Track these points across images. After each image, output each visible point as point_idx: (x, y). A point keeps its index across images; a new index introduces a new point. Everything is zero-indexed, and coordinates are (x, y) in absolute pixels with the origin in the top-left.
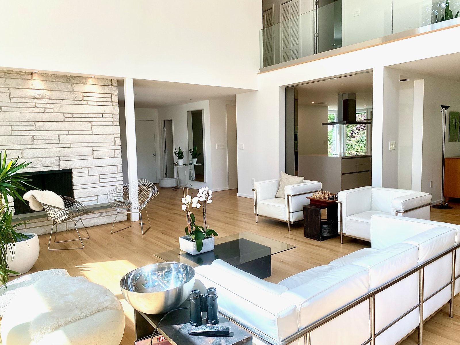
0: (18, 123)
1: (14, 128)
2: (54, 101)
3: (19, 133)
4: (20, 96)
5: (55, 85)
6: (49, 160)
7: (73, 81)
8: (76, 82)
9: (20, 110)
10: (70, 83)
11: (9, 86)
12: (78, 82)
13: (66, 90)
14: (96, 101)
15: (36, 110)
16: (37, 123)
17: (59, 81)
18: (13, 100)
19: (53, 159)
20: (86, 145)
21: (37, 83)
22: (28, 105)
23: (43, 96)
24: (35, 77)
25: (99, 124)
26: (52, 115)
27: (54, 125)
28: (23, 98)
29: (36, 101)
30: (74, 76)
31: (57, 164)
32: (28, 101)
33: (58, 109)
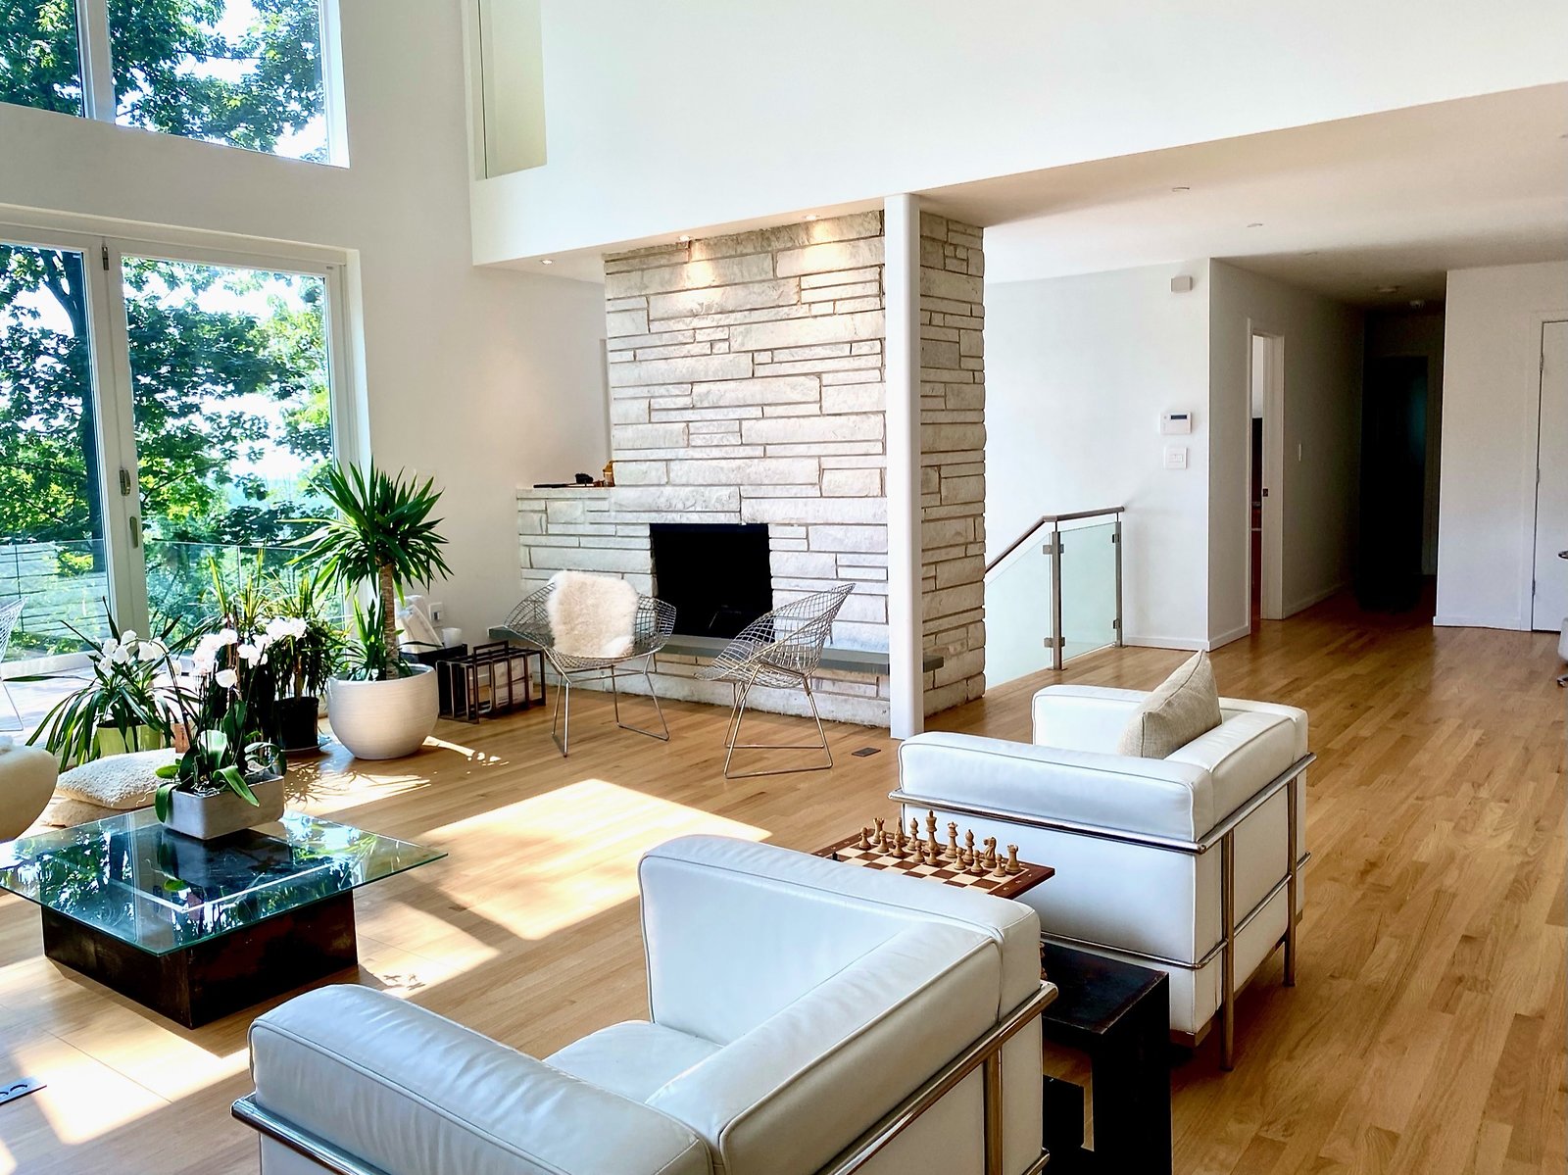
0: (662, 390)
1: (656, 403)
2: (731, 319)
3: (663, 416)
4: (666, 316)
5: (736, 269)
6: (719, 494)
7: (776, 245)
8: (782, 246)
9: (666, 352)
10: (767, 252)
11: (648, 292)
12: (789, 245)
13: (759, 278)
14: (835, 301)
15: (695, 349)
16: (697, 388)
17: (745, 251)
18: (655, 327)
19: (725, 492)
20: (802, 449)
21: (699, 270)
22: (681, 339)
23: (709, 307)
24: (698, 252)
25: (842, 377)
26: (727, 360)
27: (731, 392)
28: (672, 318)
29: (696, 323)
30: (778, 228)
31: (735, 506)
32: (681, 326)
33: (740, 339)
